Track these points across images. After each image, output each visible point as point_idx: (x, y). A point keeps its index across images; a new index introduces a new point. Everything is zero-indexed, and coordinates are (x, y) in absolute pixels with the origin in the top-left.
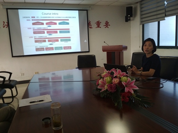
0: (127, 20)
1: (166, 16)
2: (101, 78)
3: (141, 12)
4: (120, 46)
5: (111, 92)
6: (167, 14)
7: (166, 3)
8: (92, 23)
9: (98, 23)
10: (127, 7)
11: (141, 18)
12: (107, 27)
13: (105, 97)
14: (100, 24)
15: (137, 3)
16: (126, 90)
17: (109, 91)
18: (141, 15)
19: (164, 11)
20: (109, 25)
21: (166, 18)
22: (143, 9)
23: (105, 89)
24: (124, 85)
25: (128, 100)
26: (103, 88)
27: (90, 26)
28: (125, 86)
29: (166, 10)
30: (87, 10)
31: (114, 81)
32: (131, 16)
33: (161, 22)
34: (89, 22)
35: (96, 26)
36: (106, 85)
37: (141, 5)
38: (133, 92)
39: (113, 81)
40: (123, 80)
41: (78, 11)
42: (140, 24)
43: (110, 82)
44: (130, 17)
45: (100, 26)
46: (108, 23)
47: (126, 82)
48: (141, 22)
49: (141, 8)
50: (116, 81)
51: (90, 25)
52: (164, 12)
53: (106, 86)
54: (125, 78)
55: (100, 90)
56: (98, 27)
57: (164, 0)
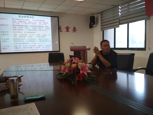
0: (91, 27)
1: (120, 24)
2: (63, 65)
3: (102, 20)
6: (121, 22)
7: (120, 14)
8: (62, 28)
9: (67, 28)
10: (90, 17)
11: (102, 26)
12: (74, 31)
14: (69, 29)
15: (99, 13)
18: (102, 23)
19: (118, 20)
20: (77, 30)
21: (120, 26)
24: (80, 68)
25: (82, 79)
26: (64, 72)
29: (120, 20)
30: (58, 17)
31: (73, 66)
32: (94, 24)
33: (116, 29)
34: (59, 27)
35: (66, 30)
37: (102, 15)
40: (79, 64)
41: (50, 17)
42: (101, 30)
43: (70, 67)
45: (69, 31)
46: (76, 28)
48: (102, 28)
49: (102, 18)
51: (60, 29)
54: (81, 63)
55: (62, 74)
56: (67, 31)
57: (119, 12)
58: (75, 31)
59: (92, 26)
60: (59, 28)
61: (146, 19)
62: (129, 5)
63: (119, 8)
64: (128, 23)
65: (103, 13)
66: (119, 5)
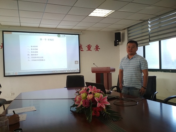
0: (116, 44)
1: (150, 41)
3: (129, 37)
6: (151, 39)
7: (150, 30)
8: (83, 47)
9: (89, 46)
10: (115, 33)
12: (97, 50)
15: (125, 29)
16: (98, 105)
17: (83, 107)
20: (100, 49)
21: (150, 43)
22: (130, 35)
23: (80, 105)
25: (99, 115)
27: (81, 49)
28: (97, 101)
30: (79, 35)
31: (89, 97)
33: (146, 47)
34: (80, 46)
35: (87, 49)
37: (128, 31)
40: (96, 96)
43: (85, 98)
44: (118, 42)
45: (91, 49)
46: (98, 46)
49: (128, 34)
52: (149, 37)
53: (81, 102)
55: (77, 105)
56: (89, 50)
57: (148, 27)
62: (160, 19)
63: (148, 23)
64: (160, 40)
65: (130, 29)
66: (148, 20)
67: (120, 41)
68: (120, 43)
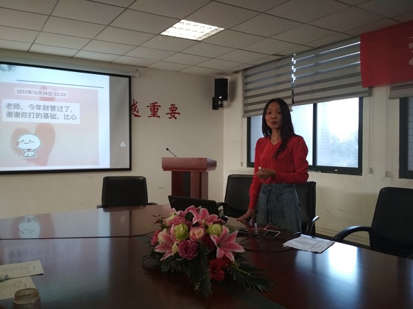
0: (216, 106)
1: (294, 103)
2: (163, 227)
3: (245, 91)
4: (200, 159)
5: (185, 259)
6: (296, 99)
7: (294, 79)
8: (139, 106)
9: (154, 106)
10: (216, 80)
11: (246, 105)
12: (173, 116)
13: (172, 271)
14: (158, 109)
15: (237, 72)
16: (219, 253)
17: (181, 257)
18: (245, 98)
19: (289, 93)
20: (179, 114)
22: (249, 87)
23: (172, 254)
24: (215, 242)
25: (223, 276)
26: (167, 251)
27: (135, 113)
28: (216, 244)
29: (295, 92)
30: (130, 77)
31: (194, 234)
34: (132, 104)
35: (150, 113)
36: (176, 243)
37: (245, 77)
38: (233, 258)
39: (191, 233)
40: (212, 231)
41: (108, 77)
42: (243, 117)
43: (184, 236)
44: (222, 100)
45: (158, 114)
46: (177, 108)
47: (218, 236)
48: (246, 112)
49: (245, 84)
50: (198, 233)
51: (135, 109)
52: (291, 94)
53: (175, 245)
54: (217, 226)
55: (161, 255)
56: (154, 116)
57: (291, 72)
58: (176, 115)
59: (220, 103)
60: (132, 107)
61: (361, 96)
62: (317, 56)
63: (292, 64)
64: (315, 102)
65: (249, 72)
66: (292, 56)
67: (226, 99)
68: (225, 103)
